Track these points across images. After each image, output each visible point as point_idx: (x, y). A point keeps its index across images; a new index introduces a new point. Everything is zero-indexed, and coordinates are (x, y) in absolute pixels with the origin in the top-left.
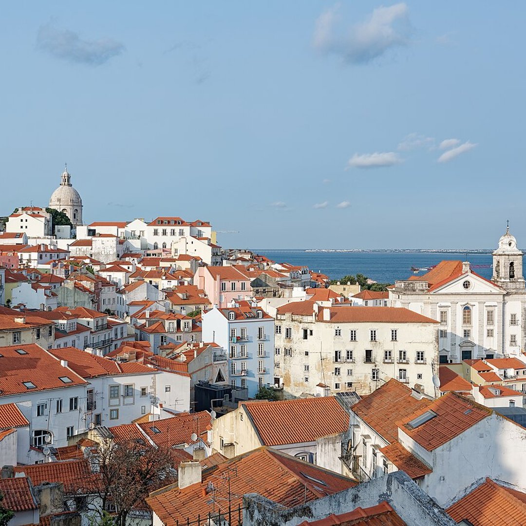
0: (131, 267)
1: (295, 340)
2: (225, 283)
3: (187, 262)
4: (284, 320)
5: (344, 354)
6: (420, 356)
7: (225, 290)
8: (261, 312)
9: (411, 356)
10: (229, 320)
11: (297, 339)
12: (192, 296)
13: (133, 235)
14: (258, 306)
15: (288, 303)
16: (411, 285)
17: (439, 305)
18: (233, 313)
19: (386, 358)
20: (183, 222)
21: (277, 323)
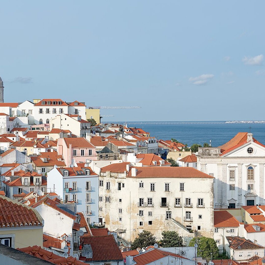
0: (15, 138)
1: (112, 191)
2: (76, 151)
3: (58, 134)
4: (105, 176)
5: (146, 201)
6: (200, 202)
7: (76, 155)
8: (88, 170)
9: (194, 202)
10: (63, 176)
11: (114, 190)
12: (52, 160)
13: (23, 113)
14: (89, 166)
15: (110, 164)
16: (208, 151)
17: (228, 165)
18: (67, 171)
19: (177, 204)
20: (62, 103)
21: (101, 179)
